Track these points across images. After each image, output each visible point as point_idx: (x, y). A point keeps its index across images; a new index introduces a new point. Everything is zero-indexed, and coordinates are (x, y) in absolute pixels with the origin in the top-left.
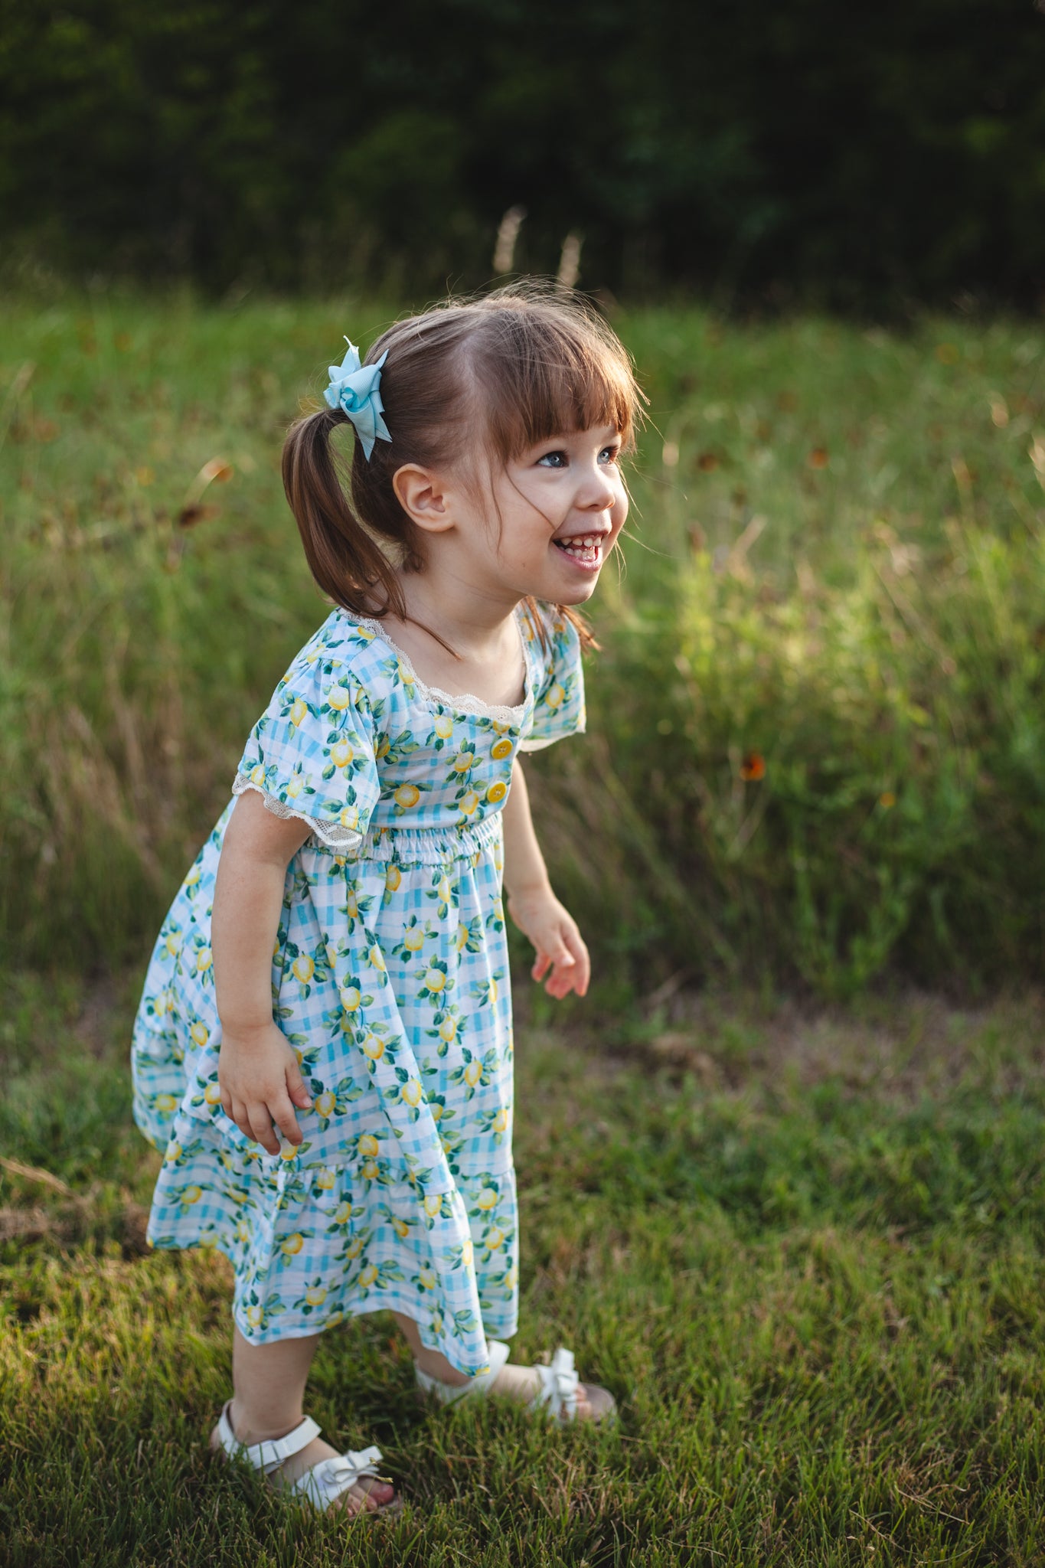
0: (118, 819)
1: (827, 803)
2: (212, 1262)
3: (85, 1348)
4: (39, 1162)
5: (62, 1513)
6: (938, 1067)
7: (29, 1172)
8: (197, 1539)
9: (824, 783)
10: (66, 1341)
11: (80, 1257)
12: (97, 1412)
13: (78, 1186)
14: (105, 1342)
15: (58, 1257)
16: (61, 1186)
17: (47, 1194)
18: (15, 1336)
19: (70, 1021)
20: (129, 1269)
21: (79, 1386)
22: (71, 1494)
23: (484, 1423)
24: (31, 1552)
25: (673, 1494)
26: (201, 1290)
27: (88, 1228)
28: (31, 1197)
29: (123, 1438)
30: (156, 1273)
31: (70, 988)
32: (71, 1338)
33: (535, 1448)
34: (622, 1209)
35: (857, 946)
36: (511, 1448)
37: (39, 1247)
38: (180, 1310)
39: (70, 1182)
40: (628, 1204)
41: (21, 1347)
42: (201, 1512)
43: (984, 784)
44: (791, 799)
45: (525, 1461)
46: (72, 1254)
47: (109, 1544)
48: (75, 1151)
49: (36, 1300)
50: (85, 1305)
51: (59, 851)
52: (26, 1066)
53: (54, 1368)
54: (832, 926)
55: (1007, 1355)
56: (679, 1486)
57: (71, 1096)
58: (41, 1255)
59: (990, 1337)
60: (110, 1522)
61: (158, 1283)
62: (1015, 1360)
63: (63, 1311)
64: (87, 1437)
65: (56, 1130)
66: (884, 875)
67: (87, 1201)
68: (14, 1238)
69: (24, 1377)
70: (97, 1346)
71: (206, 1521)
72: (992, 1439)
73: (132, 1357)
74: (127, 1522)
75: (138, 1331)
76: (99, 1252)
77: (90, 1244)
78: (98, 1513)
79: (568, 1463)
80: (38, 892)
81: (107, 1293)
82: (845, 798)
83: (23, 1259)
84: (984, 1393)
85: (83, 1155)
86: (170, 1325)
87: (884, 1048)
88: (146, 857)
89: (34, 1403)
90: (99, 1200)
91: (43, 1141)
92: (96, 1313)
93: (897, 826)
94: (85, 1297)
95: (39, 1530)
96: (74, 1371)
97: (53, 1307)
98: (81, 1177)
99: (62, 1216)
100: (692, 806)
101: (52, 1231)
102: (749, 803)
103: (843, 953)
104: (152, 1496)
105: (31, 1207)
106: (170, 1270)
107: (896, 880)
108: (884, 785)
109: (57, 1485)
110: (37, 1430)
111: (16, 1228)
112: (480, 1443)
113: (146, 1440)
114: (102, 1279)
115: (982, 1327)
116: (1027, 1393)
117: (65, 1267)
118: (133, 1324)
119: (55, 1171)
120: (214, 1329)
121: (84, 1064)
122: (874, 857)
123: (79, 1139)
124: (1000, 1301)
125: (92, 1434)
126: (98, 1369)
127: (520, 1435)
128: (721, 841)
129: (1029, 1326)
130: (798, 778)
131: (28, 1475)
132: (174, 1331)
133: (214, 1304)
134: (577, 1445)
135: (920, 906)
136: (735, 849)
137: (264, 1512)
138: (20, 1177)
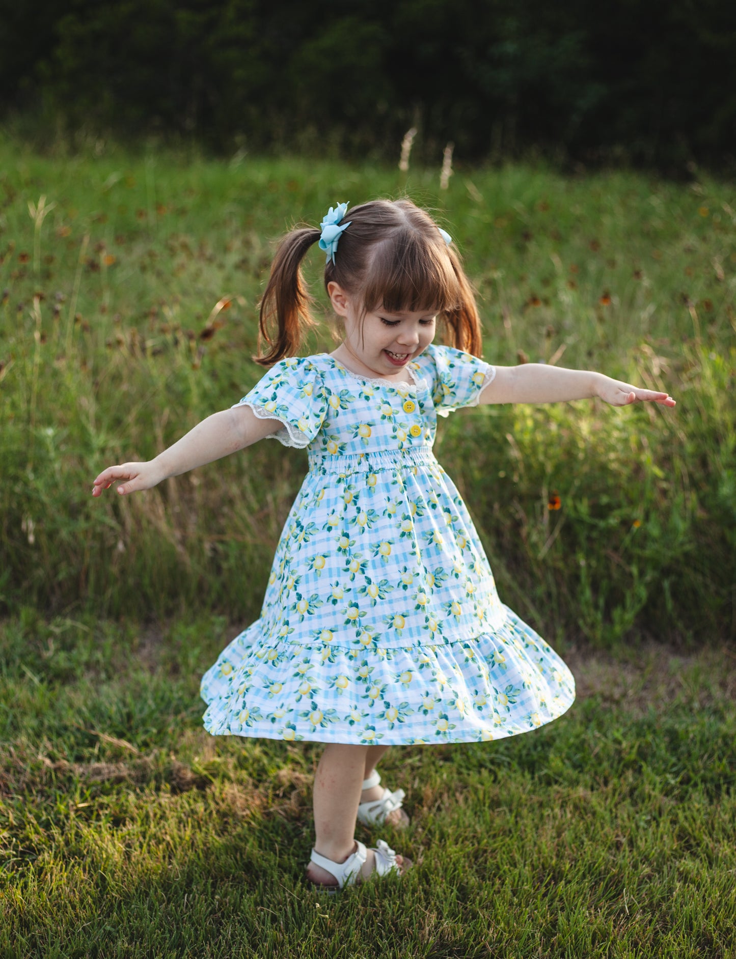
0: (163, 526)
1: (602, 524)
2: (224, 796)
3: (153, 842)
4: (121, 735)
5: (143, 933)
6: (662, 690)
7: (115, 740)
8: (219, 948)
9: (600, 512)
10: (141, 839)
11: (147, 791)
12: (161, 877)
13: (143, 749)
14: (164, 840)
15: (135, 791)
16: (135, 750)
17: (126, 754)
18: (113, 835)
19: (135, 650)
20: (175, 798)
21: (151, 864)
22: (148, 922)
23: (380, 890)
24: (127, 952)
25: (485, 930)
26: (218, 812)
27: (151, 774)
28: (117, 756)
29: (176, 892)
30: (191, 801)
31: (134, 629)
32: (144, 837)
33: (408, 904)
34: (464, 771)
35: (616, 613)
36: (395, 903)
37: (122, 785)
38: (206, 823)
39: (139, 747)
40: (468, 769)
41: (116, 842)
42: (220, 934)
43: (700, 514)
44: (581, 521)
45: (402, 910)
46: (142, 790)
47: (170, 949)
48: (141, 730)
49: (123, 815)
50: (151, 820)
51: (125, 544)
52: (109, 678)
53: (136, 853)
54: (601, 602)
55: (683, 861)
56: (489, 926)
57: (138, 696)
58: (124, 790)
59: (676, 850)
60: (170, 937)
61: (193, 807)
62: (688, 864)
63: (139, 823)
64: (156, 891)
65: (129, 716)
66: (635, 570)
67: (150, 759)
68: (108, 780)
69: (117, 858)
70: (159, 843)
71: (224, 937)
72: (670, 908)
73: (179, 848)
74: (180, 938)
75: (182, 833)
76: (158, 789)
77: (153, 784)
78: (163, 933)
79: (427, 912)
80: (114, 570)
81: (164, 813)
82: (613, 521)
83: (115, 792)
84: (669, 882)
85: (146, 732)
86: (201, 830)
87: (629, 677)
88: (179, 549)
89: (125, 873)
90: (157, 759)
91: (122, 723)
92: (158, 824)
93: (644, 538)
94: (151, 814)
95: (130, 941)
96: (147, 855)
97: (133, 819)
98: (146, 744)
99: (135, 767)
100: (517, 525)
101: (130, 775)
102: (553, 524)
103: (608, 618)
104: (193, 924)
105: (117, 762)
106: (200, 800)
107: (642, 573)
108: (638, 513)
109: (140, 917)
110: (128, 887)
111: (109, 773)
112: (378, 900)
113: (189, 894)
114: (160, 804)
115: (671, 844)
116: (693, 882)
117: (138, 797)
118: (179, 830)
119: (130, 741)
120: (226, 834)
121: (144, 677)
122: (629, 559)
123: (143, 722)
124: (683, 830)
125: (159, 891)
126: (160, 854)
127: (400, 897)
128: (535, 546)
129: (698, 845)
130: (584, 508)
131: (124, 911)
132: (203, 834)
133: (225, 819)
134: (433, 903)
135: (656, 590)
136: (543, 552)
137: (255, 934)
138: (111, 744)
